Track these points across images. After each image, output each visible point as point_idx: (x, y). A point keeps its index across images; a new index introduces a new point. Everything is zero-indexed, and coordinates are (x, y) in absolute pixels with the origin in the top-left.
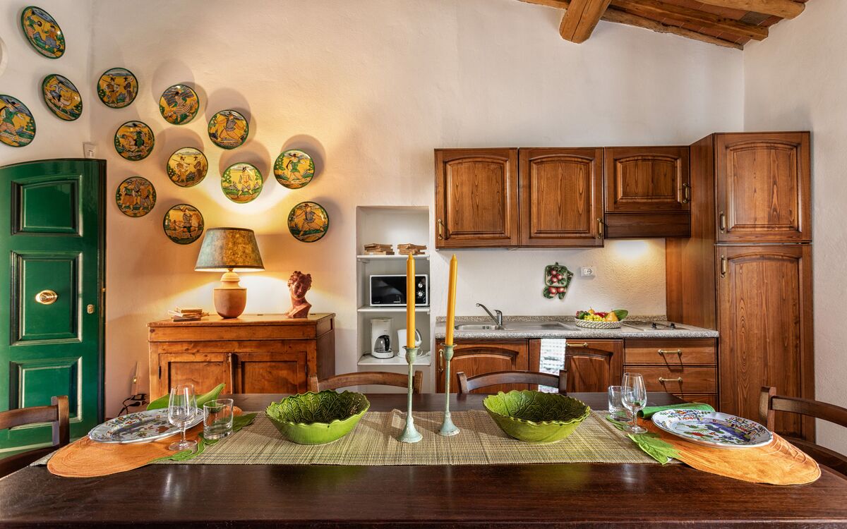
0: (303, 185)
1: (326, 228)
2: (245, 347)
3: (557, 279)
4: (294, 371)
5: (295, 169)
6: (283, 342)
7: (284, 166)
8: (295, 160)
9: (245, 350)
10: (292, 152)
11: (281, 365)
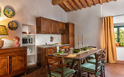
0: (11, 17)
1: (17, 28)
2: (12, 53)
3: (52, 39)
4: (23, 57)
5: (8, 13)
6: (20, 51)
7: (6, 12)
8: (9, 11)
9: (11, 54)
10: (8, 9)
11: (20, 56)
